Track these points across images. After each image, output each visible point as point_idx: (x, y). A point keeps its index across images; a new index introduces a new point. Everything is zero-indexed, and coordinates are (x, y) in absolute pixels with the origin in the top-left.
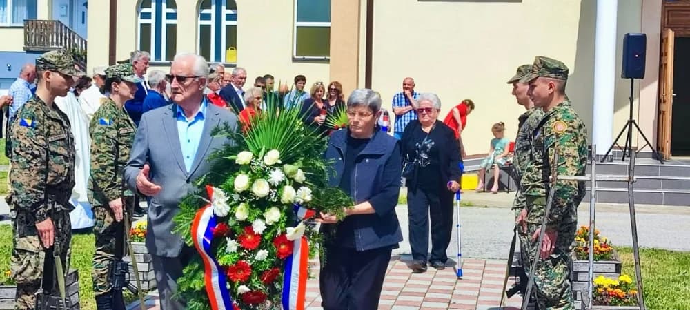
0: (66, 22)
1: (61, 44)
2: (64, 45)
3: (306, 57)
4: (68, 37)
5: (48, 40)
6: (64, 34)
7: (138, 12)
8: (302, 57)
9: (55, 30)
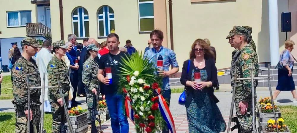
0: (44, 23)
1: (42, 33)
2: (43, 33)
3: (145, 32)
4: (45, 29)
5: (37, 31)
6: (43, 28)
7: (72, 17)
8: (143, 32)
9: (39, 27)
